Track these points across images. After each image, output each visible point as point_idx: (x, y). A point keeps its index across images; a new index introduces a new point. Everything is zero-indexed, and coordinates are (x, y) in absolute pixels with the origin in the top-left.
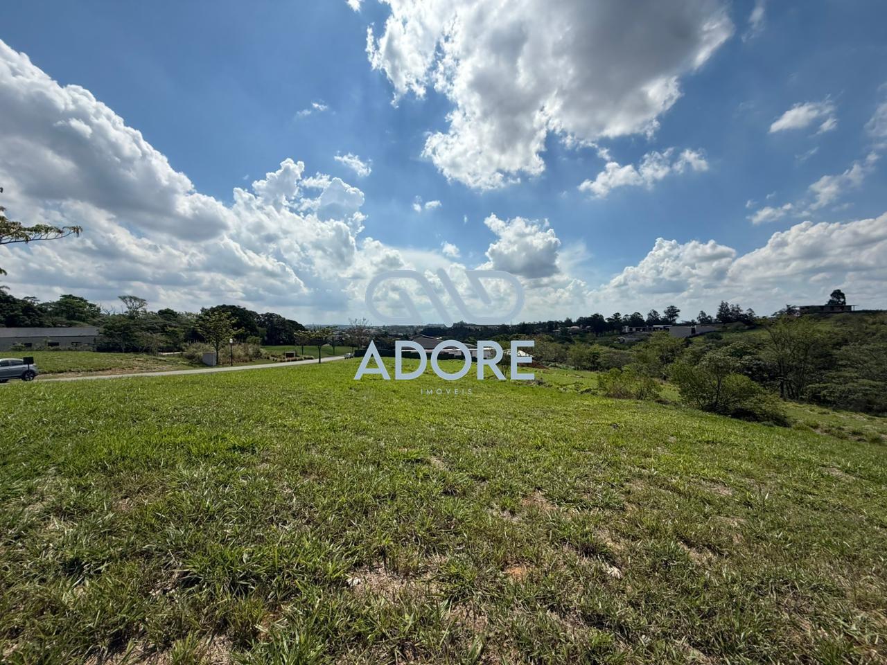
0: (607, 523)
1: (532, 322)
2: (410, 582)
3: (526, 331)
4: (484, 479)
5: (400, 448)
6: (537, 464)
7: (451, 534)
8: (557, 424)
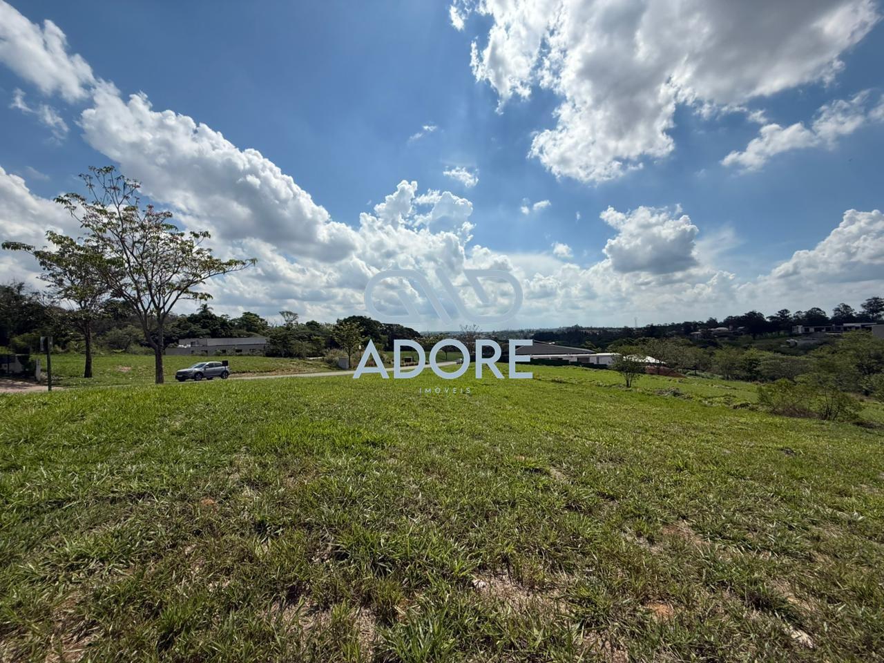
0: (786, 573)
1: (662, 324)
2: (536, 596)
3: (655, 334)
4: (613, 498)
5: (517, 455)
6: (680, 488)
7: (578, 553)
8: (703, 444)
